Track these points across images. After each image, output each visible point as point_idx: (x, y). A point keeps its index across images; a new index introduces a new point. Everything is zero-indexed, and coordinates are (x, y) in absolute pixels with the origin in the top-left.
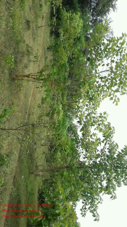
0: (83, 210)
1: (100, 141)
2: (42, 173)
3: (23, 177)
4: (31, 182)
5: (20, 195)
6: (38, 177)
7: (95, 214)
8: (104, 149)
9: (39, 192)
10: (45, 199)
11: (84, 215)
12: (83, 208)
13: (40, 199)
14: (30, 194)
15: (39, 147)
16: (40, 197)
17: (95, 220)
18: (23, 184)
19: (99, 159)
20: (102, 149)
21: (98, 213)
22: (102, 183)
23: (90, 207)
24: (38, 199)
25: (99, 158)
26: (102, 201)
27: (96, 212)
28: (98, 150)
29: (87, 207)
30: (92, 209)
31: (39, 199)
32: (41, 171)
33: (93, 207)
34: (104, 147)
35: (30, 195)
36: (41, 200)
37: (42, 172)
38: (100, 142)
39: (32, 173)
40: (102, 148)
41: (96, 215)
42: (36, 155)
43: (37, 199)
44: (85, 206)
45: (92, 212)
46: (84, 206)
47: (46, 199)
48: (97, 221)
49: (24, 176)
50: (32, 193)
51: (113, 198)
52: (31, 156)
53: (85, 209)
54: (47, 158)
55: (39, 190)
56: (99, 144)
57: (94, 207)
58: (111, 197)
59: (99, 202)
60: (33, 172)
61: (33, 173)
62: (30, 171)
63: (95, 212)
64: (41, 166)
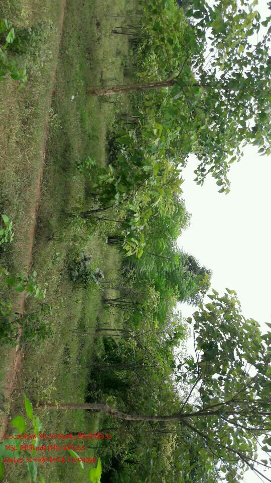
0: (198, 172)
1: (258, 20)
2: (114, 93)
3: (73, 98)
4: (90, 113)
5: (69, 134)
6: (105, 104)
7: (222, 180)
8: (264, 41)
9: (107, 137)
10: (120, 152)
11: (200, 182)
12: (198, 168)
13: (110, 150)
14: (89, 136)
15: (108, 34)
16: (111, 148)
17: (222, 191)
18: (74, 113)
19: (247, 69)
20: (260, 43)
21: (227, 178)
22: (247, 122)
23: (213, 167)
24: (106, 150)
25: (250, 65)
26: (240, 156)
27: (225, 176)
28: (250, 44)
29: (208, 167)
30: (218, 171)
31: (108, 150)
32: (113, 89)
33: (218, 168)
34: (266, 37)
35: (90, 140)
36: (111, 153)
37: (115, 91)
38: (259, 25)
39: (93, 93)
40: (261, 40)
41: (224, 181)
42: (100, 54)
43: (104, 149)
44: (205, 165)
45: (216, 176)
46: (201, 165)
47: (122, 150)
48: (225, 192)
49: (75, 95)
50: (93, 136)
51: (264, 152)
52: (89, 52)
53: (203, 170)
54: (126, 66)
55: (108, 133)
56: (255, 31)
57: (221, 168)
58: (261, 150)
59: (234, 159)
60: (96, 91)
61: (95, 93)
62: (88, 89)
63: (222, 177)
64: (112, 80)
